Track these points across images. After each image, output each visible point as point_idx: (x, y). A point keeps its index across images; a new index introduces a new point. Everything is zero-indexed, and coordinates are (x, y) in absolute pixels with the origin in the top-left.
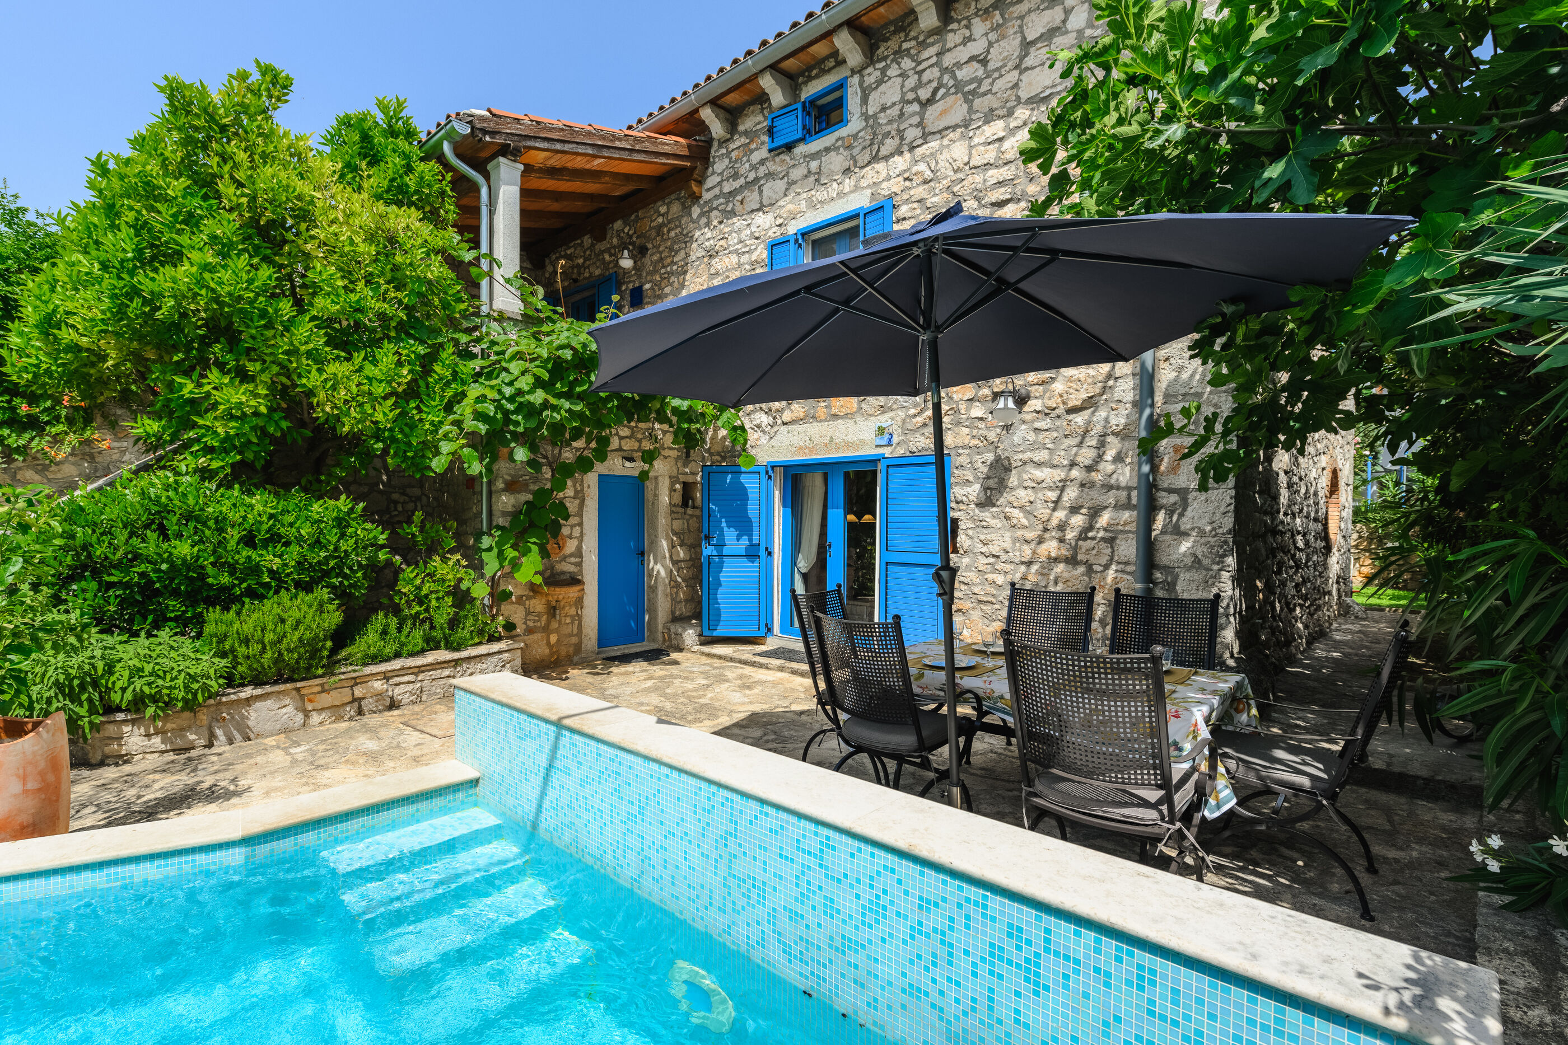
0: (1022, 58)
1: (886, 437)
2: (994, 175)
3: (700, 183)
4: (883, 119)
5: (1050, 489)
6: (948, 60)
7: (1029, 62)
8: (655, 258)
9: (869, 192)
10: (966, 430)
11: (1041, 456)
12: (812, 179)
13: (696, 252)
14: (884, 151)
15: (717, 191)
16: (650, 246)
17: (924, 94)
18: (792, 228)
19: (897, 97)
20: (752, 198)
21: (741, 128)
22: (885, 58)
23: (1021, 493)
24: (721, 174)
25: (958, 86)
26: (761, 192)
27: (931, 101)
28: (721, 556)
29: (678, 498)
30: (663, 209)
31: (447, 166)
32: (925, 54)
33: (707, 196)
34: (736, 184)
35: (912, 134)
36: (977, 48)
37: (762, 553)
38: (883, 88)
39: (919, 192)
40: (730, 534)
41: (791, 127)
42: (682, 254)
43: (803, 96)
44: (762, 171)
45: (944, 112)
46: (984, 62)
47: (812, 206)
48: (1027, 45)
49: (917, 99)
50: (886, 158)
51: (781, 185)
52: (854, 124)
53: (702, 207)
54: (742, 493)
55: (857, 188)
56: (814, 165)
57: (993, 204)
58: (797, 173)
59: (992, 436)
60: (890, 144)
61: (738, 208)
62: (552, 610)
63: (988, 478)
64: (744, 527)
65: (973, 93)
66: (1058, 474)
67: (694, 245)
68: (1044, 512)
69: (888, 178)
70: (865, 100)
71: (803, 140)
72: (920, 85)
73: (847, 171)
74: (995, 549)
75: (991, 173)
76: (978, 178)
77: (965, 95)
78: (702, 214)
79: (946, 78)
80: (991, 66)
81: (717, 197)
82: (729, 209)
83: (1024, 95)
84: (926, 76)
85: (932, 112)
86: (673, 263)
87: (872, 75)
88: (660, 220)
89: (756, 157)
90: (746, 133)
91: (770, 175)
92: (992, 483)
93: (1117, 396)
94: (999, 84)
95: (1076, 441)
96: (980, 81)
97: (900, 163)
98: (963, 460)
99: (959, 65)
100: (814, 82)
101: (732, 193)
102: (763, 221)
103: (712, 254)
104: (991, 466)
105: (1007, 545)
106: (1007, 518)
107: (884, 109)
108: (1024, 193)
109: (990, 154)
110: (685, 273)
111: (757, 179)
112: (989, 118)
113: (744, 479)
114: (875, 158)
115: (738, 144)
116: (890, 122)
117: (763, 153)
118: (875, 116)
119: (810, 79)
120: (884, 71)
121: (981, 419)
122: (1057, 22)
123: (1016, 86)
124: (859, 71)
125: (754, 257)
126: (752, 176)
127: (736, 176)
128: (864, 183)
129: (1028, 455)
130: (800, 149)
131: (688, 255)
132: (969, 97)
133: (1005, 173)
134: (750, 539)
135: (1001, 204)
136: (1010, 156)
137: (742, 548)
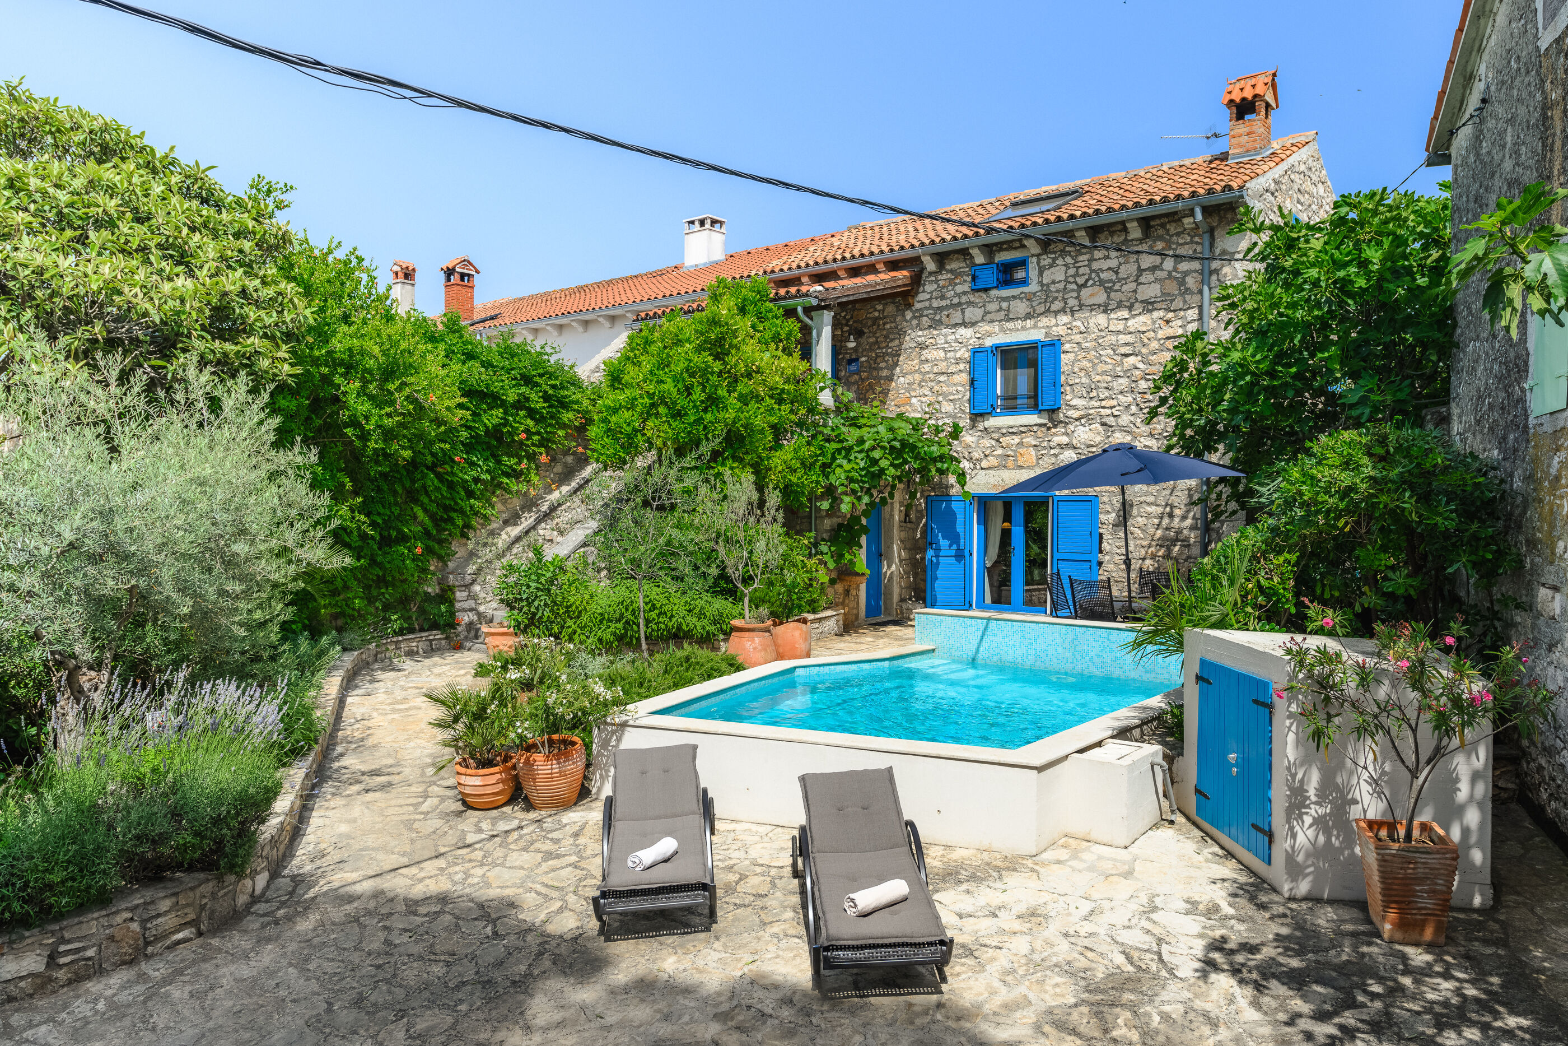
0: (1138, 277)
2: (1123, 338)
3: (913, 297)
4: (1053, 288)
5: (1155, 518)
6: (1095, 265)
7: (1142, 279)
8: (871, 340)
9: (1044, 331)
11: (1150, 499)
12: (1003, 313)
13: (908, 342)
14: (1054, 308)
15: (927, 304)
16: (866, 330)
17: (1081, 281)
18: (989, 342)
19: (1062, 278)
20: (957, 316)
21: (948, 267)
22: (1054, 253)
23: (1140, 519)
24: (931, 293)
25: (1102, 282)
26: (963, 313)
27: (1084, 285)
28: (937, 556)
29: (903, 518)
30: (880, 307)
31: (800, 321)
32: (1081, 258)
33: (918, 306)
34: (943, 303)
35: (1072, 302)
36: (1113, 263)
37: (967, 554)
38: (1052, 270)
39: (1078, 338)
40: (944, 544)
41: (989, 277)
42: (897, 342)
43: (997, 260)
44: (964, 299)
45: (1092, 295)
46: (1117, 273)
47: (1003, 330)
48: (1141, 271)
49: (1075, 282)
50: (1056, 313)
51: (979, 312)
52: (1033, 287)
53: (914, 312)
54: (952, 516)
55: (1035, 327)
56: (1005, 305)
57: (1123, 355)
58: (992, 307)
60: (1057, 305)
61: (945, 319)
62: (847, 592)
64: (954, 538)
65: (1110, 288)
66: (1160, 510)
67: (907, 338)
68: (1151, 530)
69: (1057, 325)
70: (1041, 274)
71: (997, 287)
72: (1076, 275)
73: (1028, 316)
75: (1121, 336)
76: (1114, 338)
77: (1106, 288)
78: (914, 317)
79: (1093, 275)
80: (1121, 276)
81: (926, 308)
82: (938, 317)
83: (1140, 298)
84: (1081, 271)
85: (1085, 293)
86: (888, 347)
87: (1046, 261)
88: (877, 314)
89: (959, 289)
90: (951, 271)
91: (970, 303)
94: (1125, 288)
96: (1114, 283)
97: (1065, 319)
98: (1105, 499)
99: (1102, 271)
100: (1005, 253)
101: (940, 309)
102: (964, 332)
103: (923, 347)
106: (1132, 533)
107: (1053, 282)
108: (1140, 352)
109: (1120, 326)
110: (899, 355)
111: (960, 304)
112: (1120, 306)
113: (954, 506)
114: (1047, 312)
115: (945, 277)
116: (1058, 291)
117: (966, 287)
118: (1048, 285)
119: (1001, 250)
120: (1054, 260)
122: (1158, 263)
123: (1135, 291)
124: (1038, 256)
125: (958, 355)
126: (956, 300)
127: (943, 297)
128: (1040, 324)
129: (1143, 498)
130: (994, 293)
131: (901, 344)
132: (1108, 290)
133: (1129, 338)
134: (958, 545)
135: (1127, 355)
136: (1132, 330)
137: (953, 552)
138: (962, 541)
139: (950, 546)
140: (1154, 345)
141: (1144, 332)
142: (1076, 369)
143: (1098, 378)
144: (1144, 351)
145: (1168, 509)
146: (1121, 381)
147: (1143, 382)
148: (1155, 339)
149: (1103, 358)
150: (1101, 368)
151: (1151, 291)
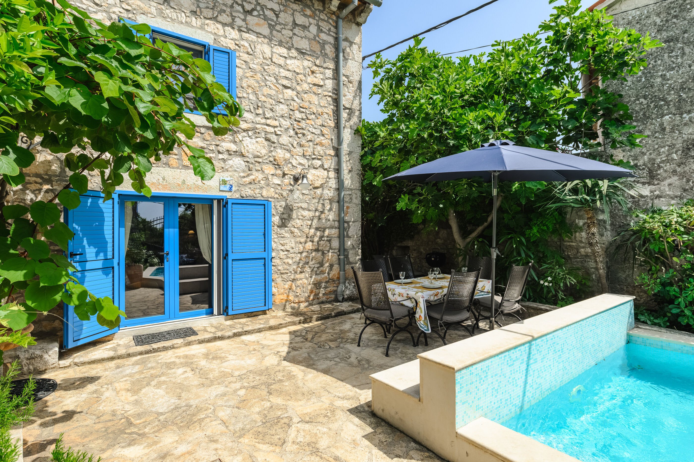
0: (293, 28)
1: (228, 186)
2: (284, 73)
5: (308, 220)
7: (296, 32)
9: (212, 36)
10: (273, 190)
11: (304, 205)
17: (247, 7)
23: (298, 221)
25: (265, 18)
27: (250, 13)
28: (83, 271)
35: (239, 22)
36: (276, 7)
37: (116, 265)
39: (245, 57)
40: (91, 251)
45: (258, 24)
46: (277, 16)
48: (295, 25)
50: (224, 25)
54: (98, 216)
57: (283, 86)
59: (285, 194)
60: (226, 18)
63: (283, 214)
64: (101, 244)
65: (273, 26)
66: (311, 214)
68: (306, 230)
69: (225, 37)
73: (194, 14)
74: (288, 248)
76: (277, 69)
77: (269, 24)
79: (258, 8)
80: (280, 20)
83: (295, 45)
85: (250, 19)
92: (285, 216)
93: (330, 185)
94: (284, 32)
95: (317, 201)
96: (276, 24)
97: (233, 34)
99: (266, 8)
104: (284, 208)
105: (293, 245)
106: (292, 232)
108: (296, 88)
109: (282, 62)
112: (281, 44)
114: (215, 19)
116: (226, 5)
121: (279, 185)
122: (307, 25)
123: (291, 38)
128: (209, 28)
129: (300, 205)
133: (289, 75)
134: (106, 255)
135: (286, 87)
136: (290, 68)
137: (99, 264)
138: (110, 249)
139: (97, 254)
140: (305, 86)
141: (298, 74)
142: (244, 85)
143: (263, 99)
144: (298, 88)
145: (317, 214)
146: (282, 106)
147: (297, 112)
148: (306, 82)
149: (268, 83)
150: (266, 91)
151: (304, 44)
